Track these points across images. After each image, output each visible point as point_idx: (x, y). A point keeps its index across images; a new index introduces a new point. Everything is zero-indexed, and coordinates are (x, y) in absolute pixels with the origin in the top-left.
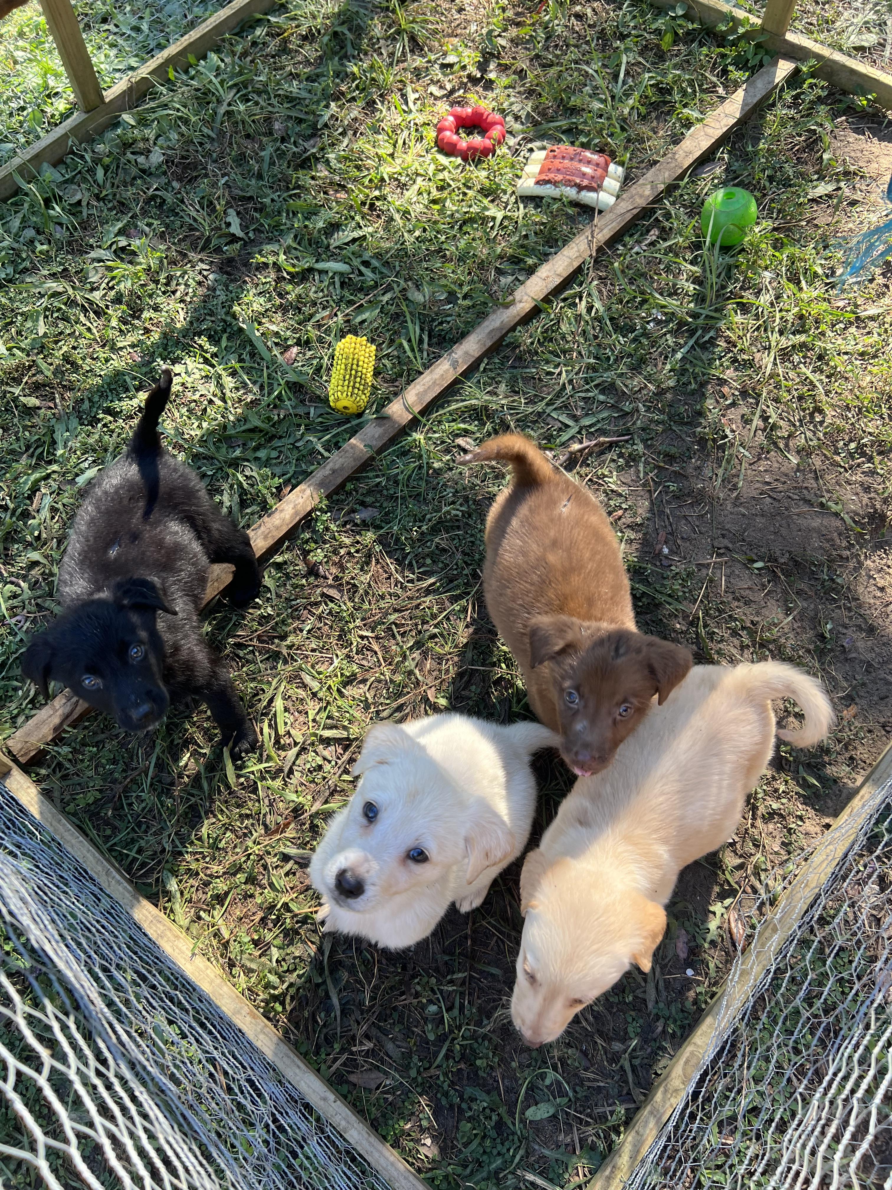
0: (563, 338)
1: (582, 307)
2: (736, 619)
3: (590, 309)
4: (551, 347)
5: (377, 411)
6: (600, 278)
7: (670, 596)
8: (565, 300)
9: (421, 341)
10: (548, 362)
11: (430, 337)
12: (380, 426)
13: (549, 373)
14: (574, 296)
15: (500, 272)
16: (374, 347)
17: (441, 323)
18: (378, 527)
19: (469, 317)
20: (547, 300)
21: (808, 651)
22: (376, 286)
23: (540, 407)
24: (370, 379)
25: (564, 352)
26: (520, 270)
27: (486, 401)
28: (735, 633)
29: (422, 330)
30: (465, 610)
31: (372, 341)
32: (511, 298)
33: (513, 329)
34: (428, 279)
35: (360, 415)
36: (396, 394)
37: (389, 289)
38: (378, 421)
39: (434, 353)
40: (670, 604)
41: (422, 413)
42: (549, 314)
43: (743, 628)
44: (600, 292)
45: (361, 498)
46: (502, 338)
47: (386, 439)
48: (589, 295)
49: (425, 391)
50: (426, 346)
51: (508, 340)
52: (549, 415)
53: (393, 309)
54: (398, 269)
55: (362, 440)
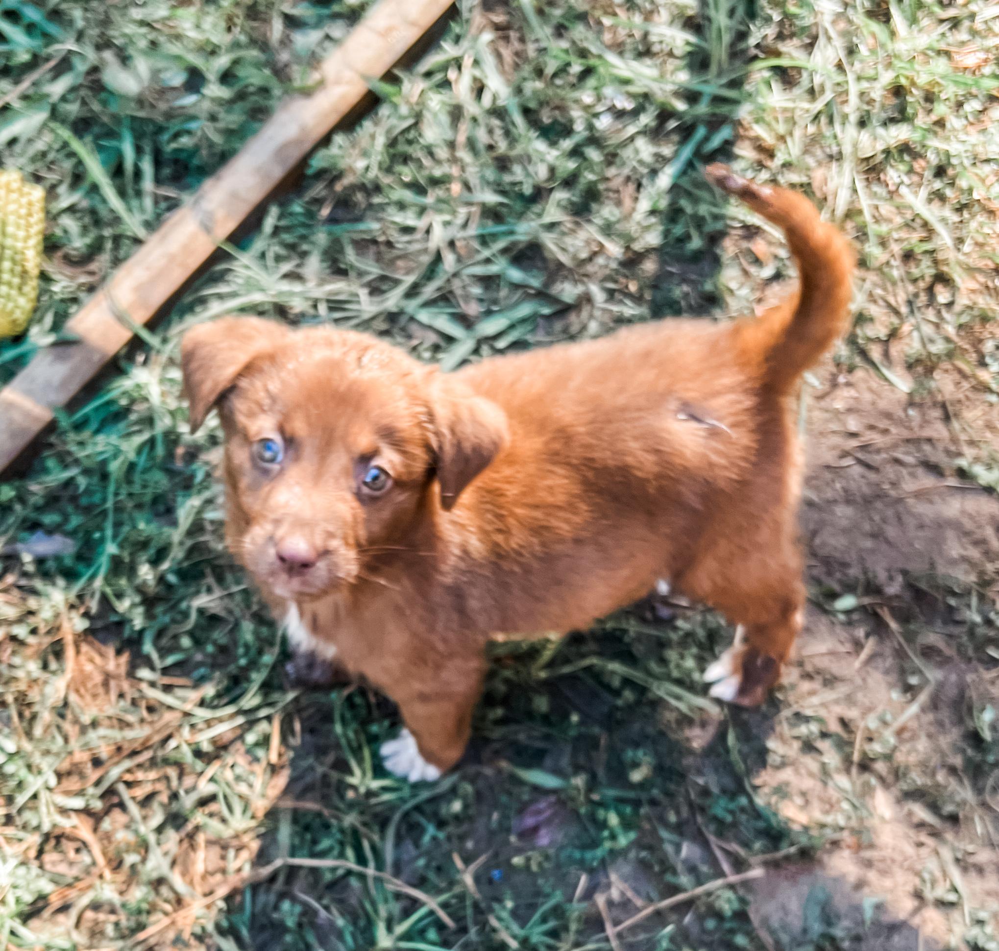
0: (431, 154)
1: (462, 88)
2: (807, 719)
3: (479, 90)
4: (407, 173)
5: (56, 327)
6: (497, 27)
7: (679, 682)
8: (428, 74)
9: (138, 174)
10: (402, 206)
11: (158, 163)
12: (60, 358)
13: (407, 230)
14: (444, 67)
15: (292, 22)
16: (38, 193)
17: (176, 136)
18: (71, 575)
19: (233, 119)
20: (390, 77)
21: (953, 770)
22: (35, 61)
23: (393, 300)
24: (33, 259)
25: (435, 182)
26: (336, 16)
27: (281, 293)
28: (808, 747)
29: (139, 150)
30: (265, 742)
31: (37, 179)
32: (316, 76)
33: (326, 141)
34: (143, 44)
35: (18, 339)
36: (91, 289)
37: (64, 65)
38: (60, 350)
39: (167, 198)
40: (678, 698)
41: (152, 325)
42: (395, 106)
43: (824, 735)
44: (499, 56)
45: (33, 515)
46: (304, 161)
47: (74, 387)
48: (476, 63)
49: (153, 281)
50: (148, 184)
51: (318, 162)
52: (412, 319)
53: (73, 109)
54: (80, 24)
55: (29, 393)
